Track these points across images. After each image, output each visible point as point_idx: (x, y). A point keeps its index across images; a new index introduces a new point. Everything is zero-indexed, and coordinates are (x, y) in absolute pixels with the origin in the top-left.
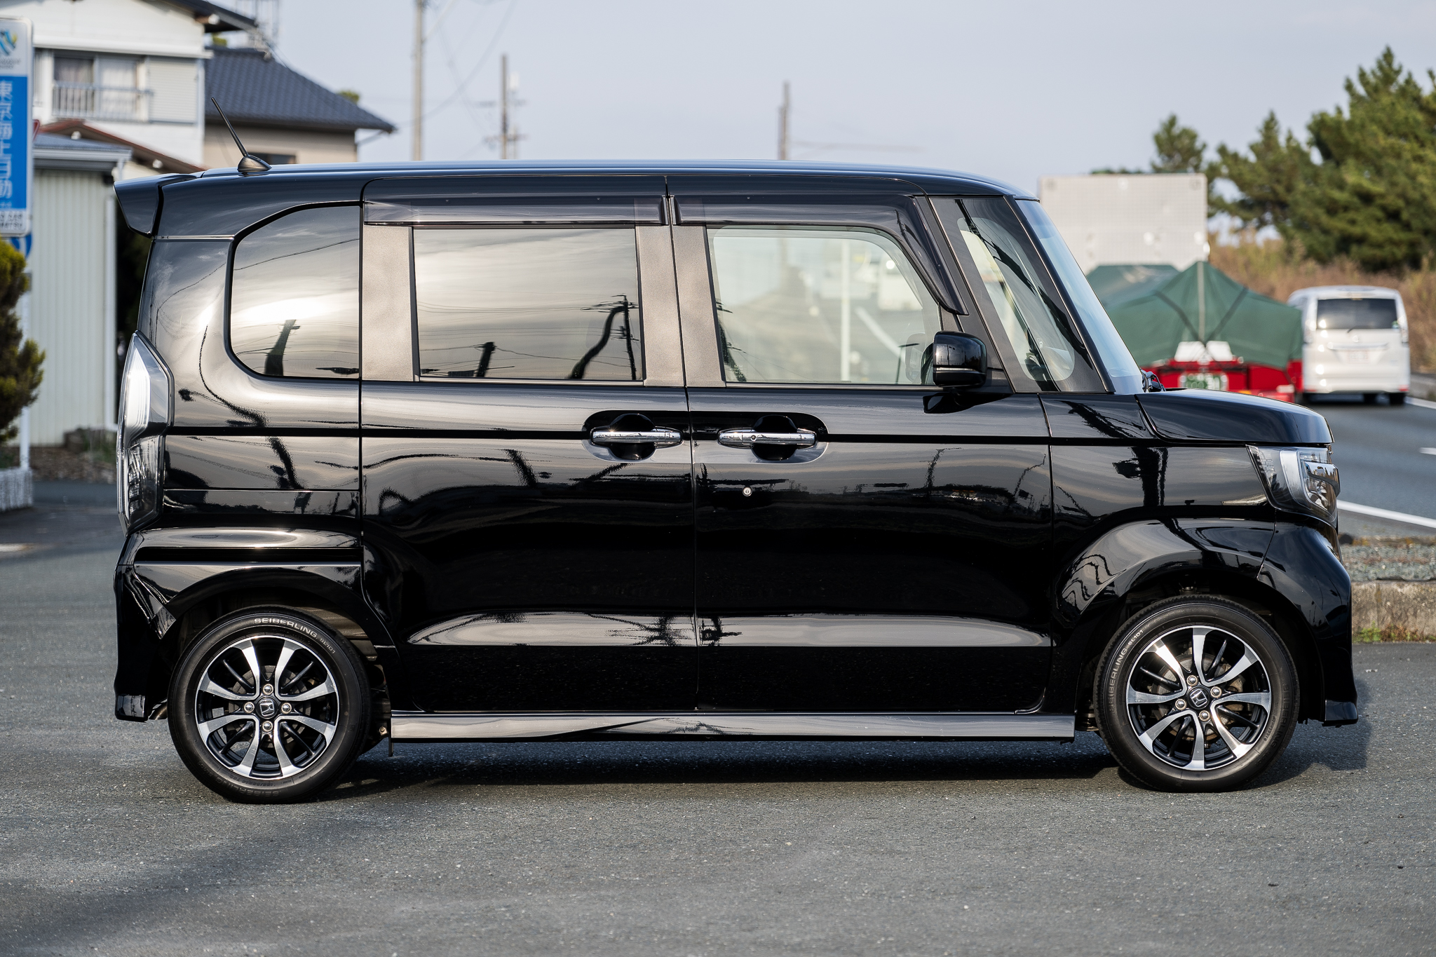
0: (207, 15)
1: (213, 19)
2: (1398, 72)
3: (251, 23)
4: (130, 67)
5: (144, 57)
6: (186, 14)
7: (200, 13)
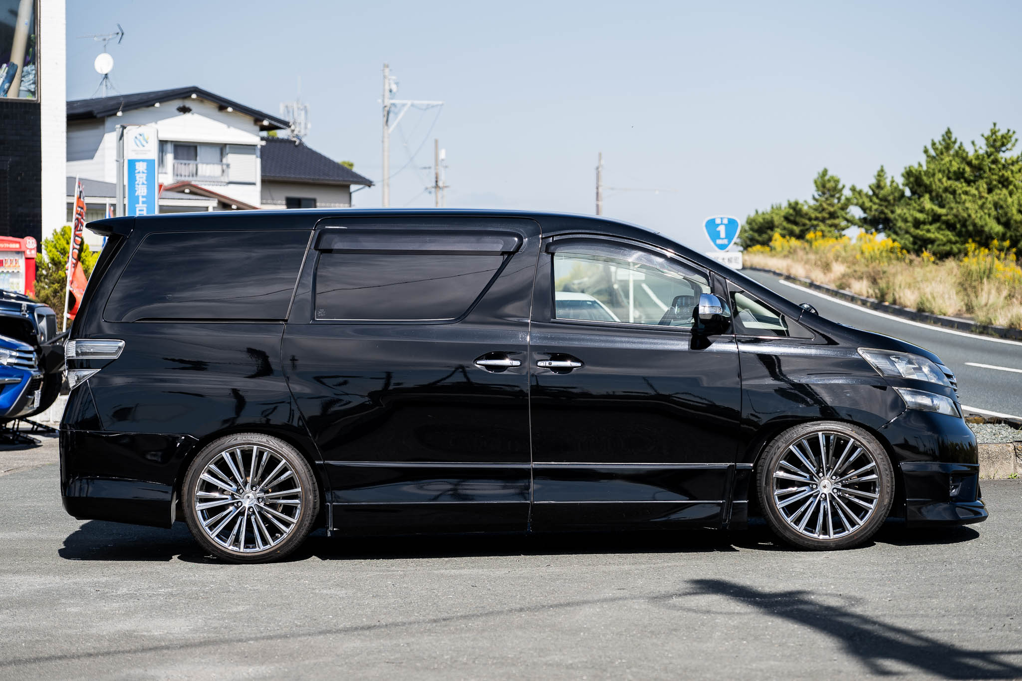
1: (266, 123)
3: (287, 124)
4: (218, 151)
5: (226, 145)
6: (248, 121)
7: (257, 117)
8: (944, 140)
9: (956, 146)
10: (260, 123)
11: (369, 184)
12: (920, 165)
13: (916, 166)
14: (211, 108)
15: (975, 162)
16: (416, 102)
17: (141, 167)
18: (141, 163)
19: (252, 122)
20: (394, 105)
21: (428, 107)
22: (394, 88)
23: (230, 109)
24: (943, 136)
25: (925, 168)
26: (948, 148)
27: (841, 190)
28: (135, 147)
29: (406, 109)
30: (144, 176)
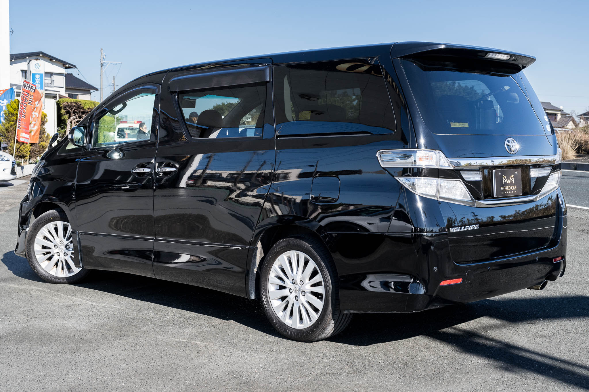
0: (66, 65)
1: (67, 66)
3: (75, 67)
4: (50, 75)
5: (53, 73)
6: (61, 64)
7: (64, 64)
10: (65, 66)
11: (97, 89)
14: (48, 59)
16: (112, 62)
17: (38, 76)
18: (38, 75)
19: (62, 65)
20: (105, 63)
21: (116, 64)
22: (104, 57)
23: (54, 60)
28: (35, 69)
29: (108, 64)
30: (39, 80)
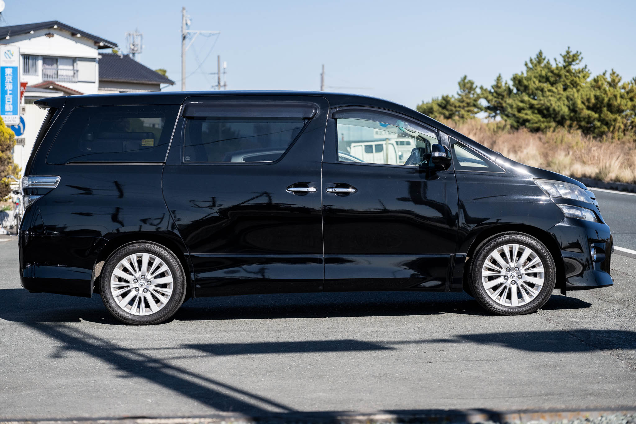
0: (99, 43)
1: (102, 44)
2: (544, 59)
3: (116, 45)
5: (76, 58)
6: (91, 42)
7: (95, 41)
8: (538, 57)
9: (545, 62)
11: (172, 83)
12: (522, 73)
13: (520, 74)
14: (68, 34)
15: (556, 71)
16: (203, 32)
17: (9, 71)
18: (9, 69)
20: (189, 34)
21: (210, 35)
22: (189, 22)
23: (79, 35)
24: (537, 55)
25: (525, 75)
26: (539, 62)
27: (475, 89)
29: (196, 36)
30: (11, 77)
